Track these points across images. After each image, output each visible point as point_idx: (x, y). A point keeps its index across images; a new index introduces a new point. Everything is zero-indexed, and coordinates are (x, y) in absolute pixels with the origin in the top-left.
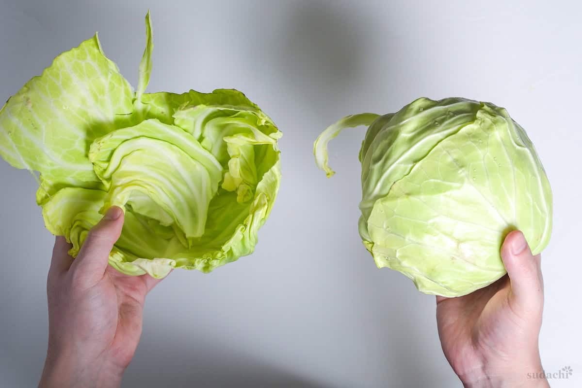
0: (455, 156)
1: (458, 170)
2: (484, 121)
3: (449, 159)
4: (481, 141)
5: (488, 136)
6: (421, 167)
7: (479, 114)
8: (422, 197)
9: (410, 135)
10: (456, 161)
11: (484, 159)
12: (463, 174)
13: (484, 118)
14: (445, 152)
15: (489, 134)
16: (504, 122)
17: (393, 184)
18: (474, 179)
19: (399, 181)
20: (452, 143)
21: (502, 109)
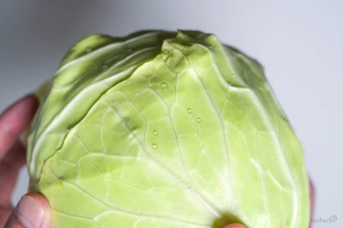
0: (125, 113)
1: (127, 134)
2: (172, 55)
3: (117, 119)
4: (164, 85)
5: (177, 76)
6: (77, 135)
7: (166, 45)
8: (79, 181)
9: (66, 89)
10: (126, 120)
11: (169, 113)
12: (135, 141)
13: (172, 50)
14: (110, 109)
15: (177, 74)
16: (205, 53)
17: (44, 164)
18: (154, 146)
19: (50, 159)
20: (122, 94)
21: (209, 35)
